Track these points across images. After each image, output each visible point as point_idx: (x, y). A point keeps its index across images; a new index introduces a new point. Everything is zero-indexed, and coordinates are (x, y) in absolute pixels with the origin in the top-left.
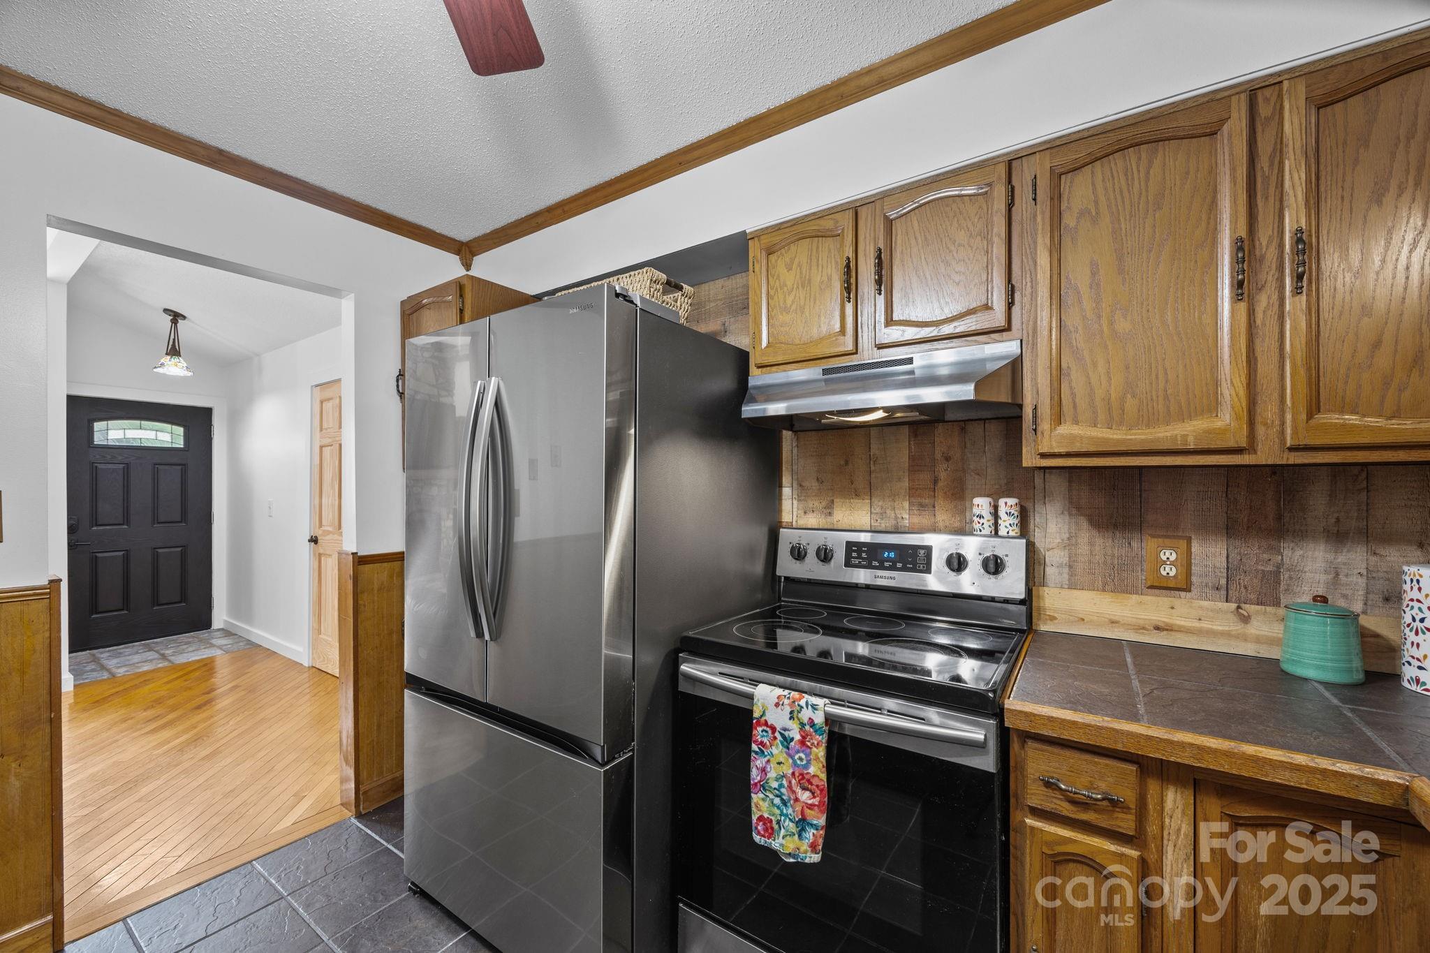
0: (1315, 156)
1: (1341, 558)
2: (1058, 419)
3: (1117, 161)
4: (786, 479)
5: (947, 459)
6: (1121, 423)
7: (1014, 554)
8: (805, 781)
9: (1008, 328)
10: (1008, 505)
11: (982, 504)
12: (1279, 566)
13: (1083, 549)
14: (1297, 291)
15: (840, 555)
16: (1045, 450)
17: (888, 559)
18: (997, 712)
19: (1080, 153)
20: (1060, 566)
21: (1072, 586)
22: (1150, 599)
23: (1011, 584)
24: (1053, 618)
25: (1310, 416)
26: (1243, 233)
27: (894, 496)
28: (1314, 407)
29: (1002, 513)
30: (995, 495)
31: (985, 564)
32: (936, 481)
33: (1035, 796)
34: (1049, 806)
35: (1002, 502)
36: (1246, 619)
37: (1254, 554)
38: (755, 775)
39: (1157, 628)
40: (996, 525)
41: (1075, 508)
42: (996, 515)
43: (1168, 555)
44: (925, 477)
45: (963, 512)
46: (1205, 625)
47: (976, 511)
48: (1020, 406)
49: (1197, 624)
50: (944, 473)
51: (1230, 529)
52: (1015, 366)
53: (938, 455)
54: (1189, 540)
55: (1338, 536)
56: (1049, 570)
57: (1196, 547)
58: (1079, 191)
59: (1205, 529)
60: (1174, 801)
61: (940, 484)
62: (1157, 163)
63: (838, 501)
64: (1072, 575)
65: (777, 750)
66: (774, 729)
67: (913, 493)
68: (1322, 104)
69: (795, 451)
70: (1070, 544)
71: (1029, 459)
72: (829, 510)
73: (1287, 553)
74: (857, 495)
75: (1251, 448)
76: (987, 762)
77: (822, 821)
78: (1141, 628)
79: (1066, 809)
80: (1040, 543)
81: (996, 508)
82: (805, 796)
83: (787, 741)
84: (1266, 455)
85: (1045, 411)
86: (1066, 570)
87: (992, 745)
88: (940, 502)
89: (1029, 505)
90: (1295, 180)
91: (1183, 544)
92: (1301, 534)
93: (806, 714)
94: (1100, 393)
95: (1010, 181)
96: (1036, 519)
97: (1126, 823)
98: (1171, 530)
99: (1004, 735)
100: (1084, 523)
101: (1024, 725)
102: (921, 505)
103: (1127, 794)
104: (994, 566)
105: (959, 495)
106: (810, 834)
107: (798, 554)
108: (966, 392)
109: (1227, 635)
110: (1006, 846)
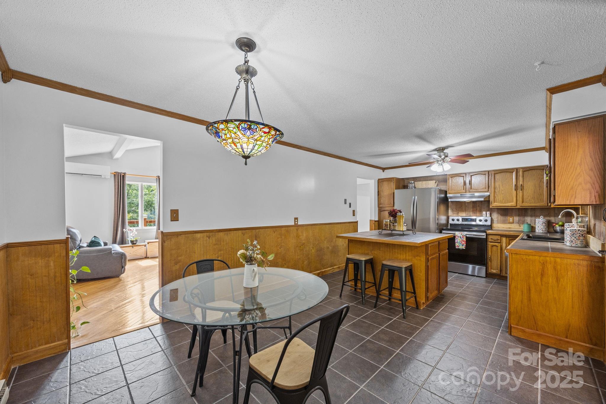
0: (523, 176)
1: (532, 219)
2: (495, 202)
3: (502, 174)
4: (450, 209)
5: (479, 206)
6: (502, 203)
7: (489, 219)
8: (463, 241)
9: (488, 191)
10: (488, 213)
11: (484, 213)
12: (525, 220)
13: (499, 219)
14: (521, 190)
15: (461, 220)
16: (493, 206)
17: (469, 220)
18: (486, 232)
19: (498, 172)
20: (496, 221)
21: (498, 223)
22: (508, 224)
23: (489, 223)
24: (495, 228)
25: (522, 203)
26: (516, 184)
27: (470, 211)
28: (523, 202)
29: (487, 214)
30: (486, 211)
31: (485, 220)
32: (477, 209)
33: (490, 240)
34: (491, 241)
35: (487, 212)
36: (520, 226)
37: (522, 218)
38: (456, 241)
39: (509, 228)
40: (486, 215)
41: (498, 213)
42: (486, 214)
43: (511, 219)
44: (475, 209)
45: (481, 214)
46: (515, 227)
47: (483, 213)
48: (490, 201)
49: (514, 227)
50: (478, 208)
51: (519, 216)
52: (489, 196)
53: (477, 206)
54: (514, 217)
55: (531, 216)
56: (494, 221)
57: (514, 218)
58: (497, 176)
59: (516, 215)
60: (504, 239)
61: (478, 210)
62: (506, 175)
63: (459, 212)
64: (498, 222)
65: (459, 238)
66: (458, 236)
67: (473, 211)
68: (523, 172)
69: (451, 205)
70: (497, 218)
71: (491, 207)
72: (458, 213)
73: (526, 218)
74: (463, 211)
75: (516, 206)
76: (485, 237)
77: (465, 245)
78: (506, 228)
79: (493, 241)
80: (493, 218)
81: (486, 213)
82: (463, 242)
83: (460, 237)
84: (518, 207)
85: (493, 201)
86: (497, 221)
87: (485, 235)
88: (478, 212)
89: (491, 213)
90: (521, 179)
91: (513, 217)
92: (527, 216)
93: (463, 234)
94: (500, 200)
95: (489, 174)
96: (493, 215)
97: (499, 241)
98: (511, 216)
99: (487, 235)
100: (500, 215)
101: (489, 233)
102: (474, 213)
103: (499, 238)
104: (486, 221)
105: (481, 211)
106: (464, 246)
107: (453, 220)
108: (482, 199)
109: (518, 228)
110: (487, 247)
